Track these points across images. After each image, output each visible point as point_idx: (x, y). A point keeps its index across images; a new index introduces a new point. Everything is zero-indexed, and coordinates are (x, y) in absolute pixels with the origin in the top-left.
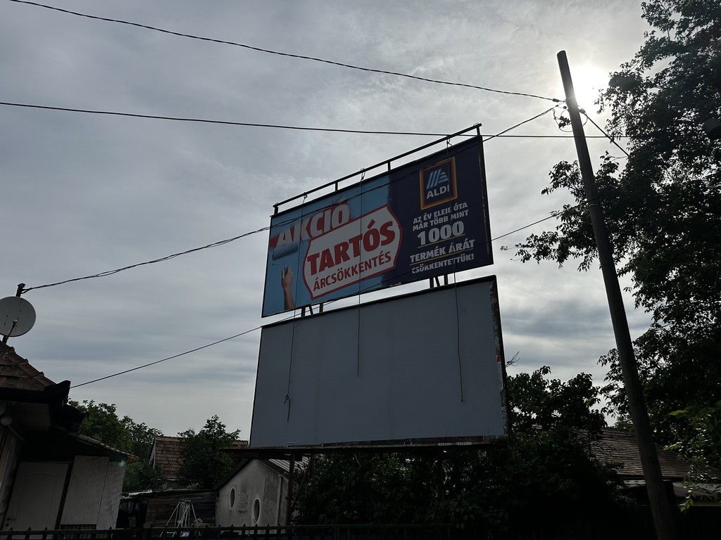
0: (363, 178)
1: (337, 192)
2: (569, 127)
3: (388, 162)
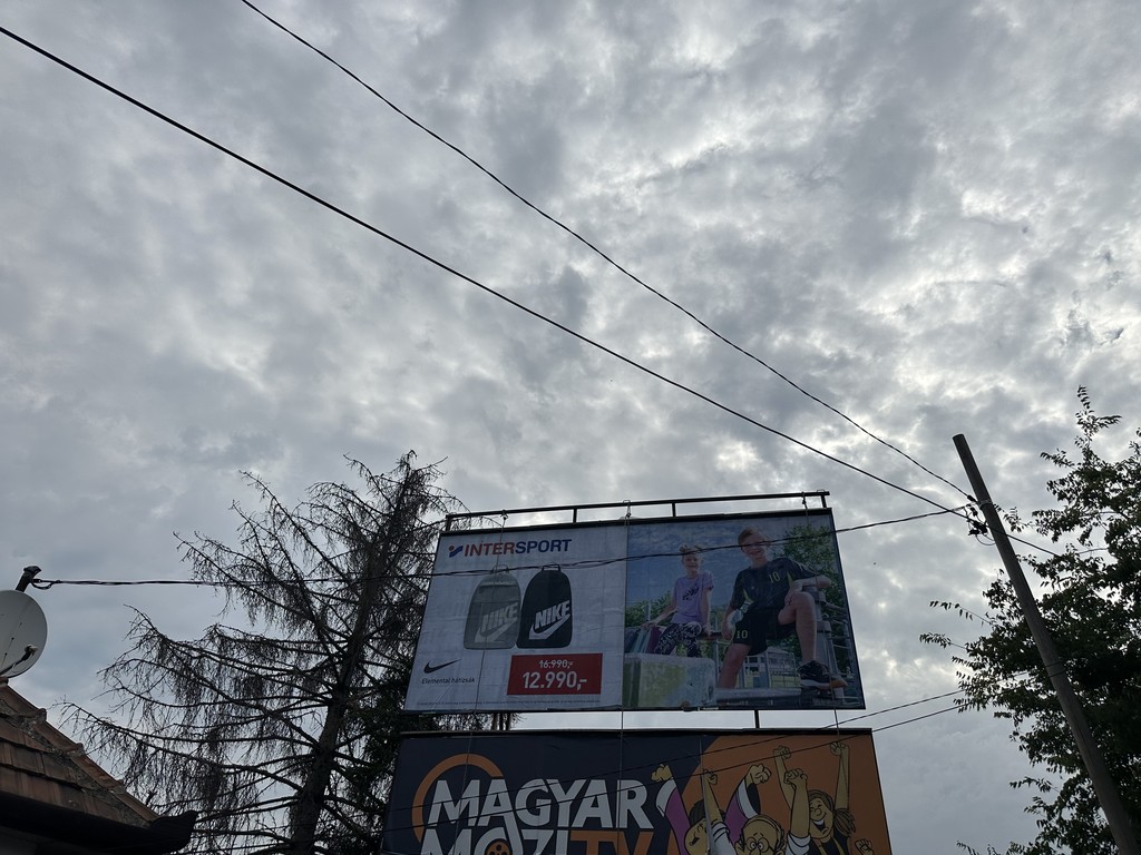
0: (628, 515)
1: (575, 526)
2: (987, 538)
3: (673, 502)
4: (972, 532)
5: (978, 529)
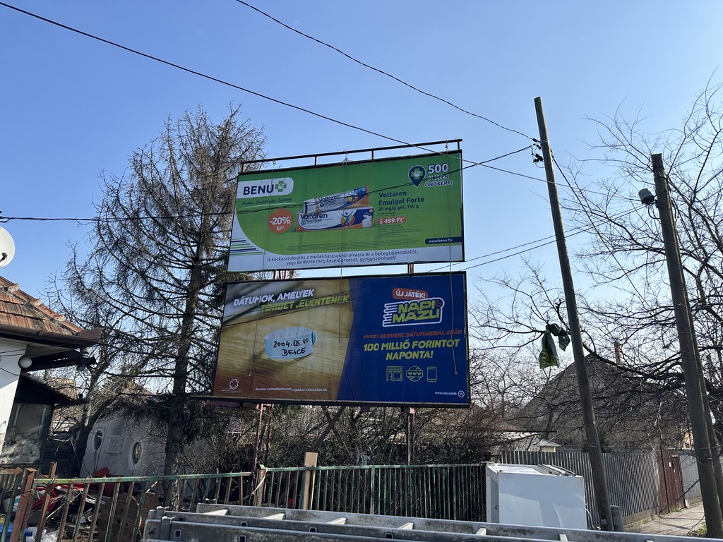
0: (346, 159)
2: (542, 164)
4: (535, 161)
5: (539, 158)
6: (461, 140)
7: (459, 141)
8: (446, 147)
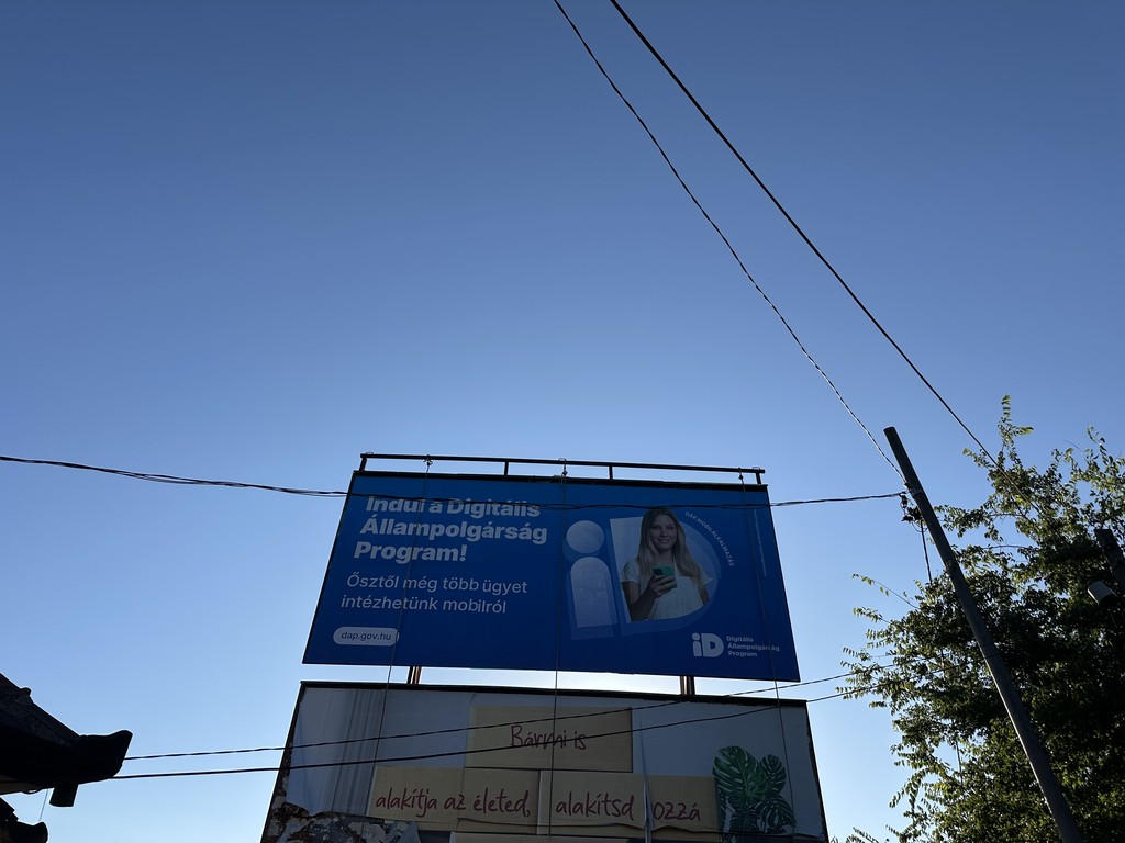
0: (565, 473)
1: (506, 478)
3: (611, 465)
4: (906, 518)
6: (763, 471)
7: (758, 472)
8: (741, 477)
